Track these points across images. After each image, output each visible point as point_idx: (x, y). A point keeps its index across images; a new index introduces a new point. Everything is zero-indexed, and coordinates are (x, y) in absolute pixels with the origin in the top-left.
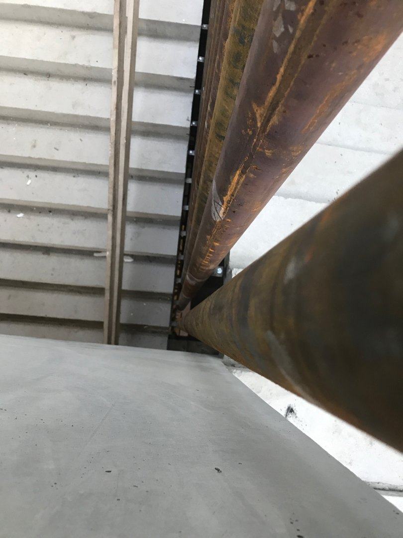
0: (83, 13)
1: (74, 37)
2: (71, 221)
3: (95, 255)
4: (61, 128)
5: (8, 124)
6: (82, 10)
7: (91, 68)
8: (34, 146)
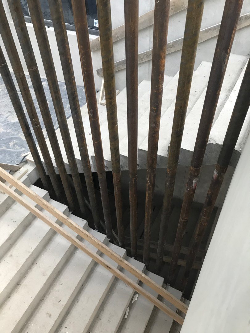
0: (7, 241)
1: (11, 255)
2: (101, 320)
3: (126, 317)
4: (48, 294)
5: (28, 327)
6: (5, 240)
7: (33, 253)
8: (50, 315)
